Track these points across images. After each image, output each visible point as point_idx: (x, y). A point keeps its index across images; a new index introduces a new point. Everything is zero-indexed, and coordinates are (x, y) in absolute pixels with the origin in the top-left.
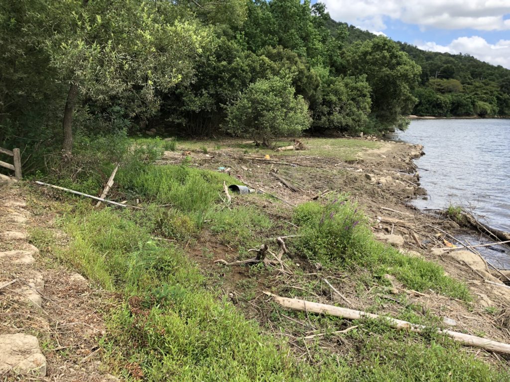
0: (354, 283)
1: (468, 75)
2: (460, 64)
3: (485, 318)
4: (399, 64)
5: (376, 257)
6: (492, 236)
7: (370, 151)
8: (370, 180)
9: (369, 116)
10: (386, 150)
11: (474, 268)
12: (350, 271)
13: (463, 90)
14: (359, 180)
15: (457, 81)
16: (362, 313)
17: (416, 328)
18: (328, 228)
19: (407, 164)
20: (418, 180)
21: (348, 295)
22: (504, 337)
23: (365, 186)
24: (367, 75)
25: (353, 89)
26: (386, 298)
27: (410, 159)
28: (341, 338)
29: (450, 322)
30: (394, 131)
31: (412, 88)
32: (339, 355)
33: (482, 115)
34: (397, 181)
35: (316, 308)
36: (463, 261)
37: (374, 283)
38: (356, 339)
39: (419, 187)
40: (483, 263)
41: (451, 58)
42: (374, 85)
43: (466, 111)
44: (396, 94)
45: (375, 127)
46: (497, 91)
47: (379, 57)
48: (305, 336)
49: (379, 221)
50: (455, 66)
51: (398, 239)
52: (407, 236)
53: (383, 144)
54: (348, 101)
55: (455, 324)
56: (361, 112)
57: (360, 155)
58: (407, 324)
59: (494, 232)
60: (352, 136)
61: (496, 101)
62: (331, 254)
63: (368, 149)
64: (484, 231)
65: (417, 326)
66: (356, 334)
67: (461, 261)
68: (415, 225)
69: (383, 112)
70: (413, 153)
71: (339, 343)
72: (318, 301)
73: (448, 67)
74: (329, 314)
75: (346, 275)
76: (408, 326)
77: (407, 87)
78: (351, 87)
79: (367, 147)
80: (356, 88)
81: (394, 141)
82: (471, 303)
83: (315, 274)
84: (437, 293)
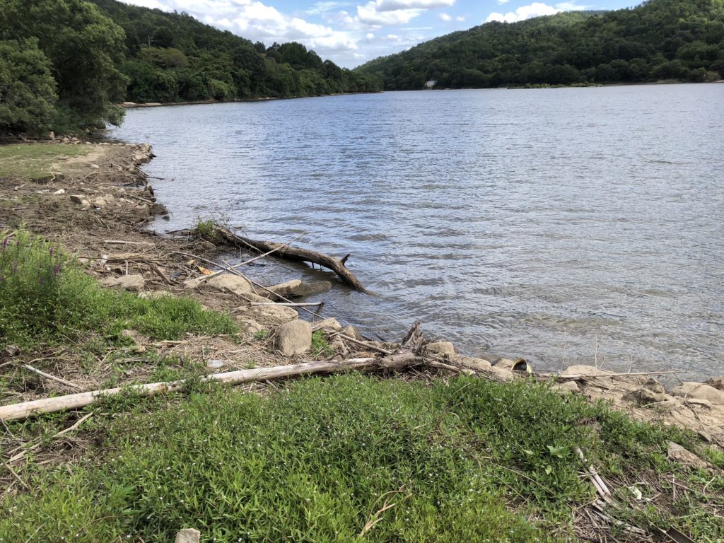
0: (78, 357)
1: (191, 43)
2: (179, 27)
3: (255, 346)
4: (87, 21)
5: (105, 311)
6: (253, 250)
7: (71, 161)
8: (80, 203)
9: (57, 105)
10: (97, 157)
11: (238, 292)
12: (68, 342)
13: (190, 64)
14: (62, 207)
15: (178, 51)
16: (96, 393)
17: (174, 386)
18: (16, 288)
19: (133, 173)
20: (152, 193)
21: (72, 377)
22: (277, 360)
23: (73, 214)
24: (38, 39)
25: (18, 61)
26: (128, 363)
27: (135, 166)
28: (70, 438)
29: (216, 364)
30: (104, 128)
31: (117, 61)
32: (70, 462)
33: (220, 98)
34: (122, 199)
35: (20, 411)
36: (225, 288)
37: (109, 348)
38: (94, 431)
39: (156, 202)
40: (247, 284)
41: (164, 18)
42: (53, 55)
43: (199, 93)
44: (93, 69)
45: (72, 122)
46: (230, 65)
47: (51, 9)
48: (9, 459)
49: (104, 261)
50: (171, 29)
51: (136, 280)
52: (149, 272)
53: (91, 147)
54: (13, 81)
55: (221, 364)
56: (41, 99)
57: (56, 168)
58: (162, 385)
59: (254, 244)
60: (35, 139)
61: (232, 79)
62: (31, 326)
63: (67, 157)
64: (243, 245)
65: (175, 382)
66: (93, 424)
67: (222, 288)
68: (157, 255)
69: (79, 99)
70: (139, 156)
71: (68, 447)
72: (22, 400)
73: (162, 30)
74: (43, 412)
75: (63, 349)
76: (164, 387)
77: (109, 58)
78: (15, 57)
79: (65, 155)
80: (23, 60)
81: (108, 142)
82: (238, 334)
83: (8, 363)
84: (197, 335)
